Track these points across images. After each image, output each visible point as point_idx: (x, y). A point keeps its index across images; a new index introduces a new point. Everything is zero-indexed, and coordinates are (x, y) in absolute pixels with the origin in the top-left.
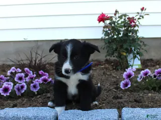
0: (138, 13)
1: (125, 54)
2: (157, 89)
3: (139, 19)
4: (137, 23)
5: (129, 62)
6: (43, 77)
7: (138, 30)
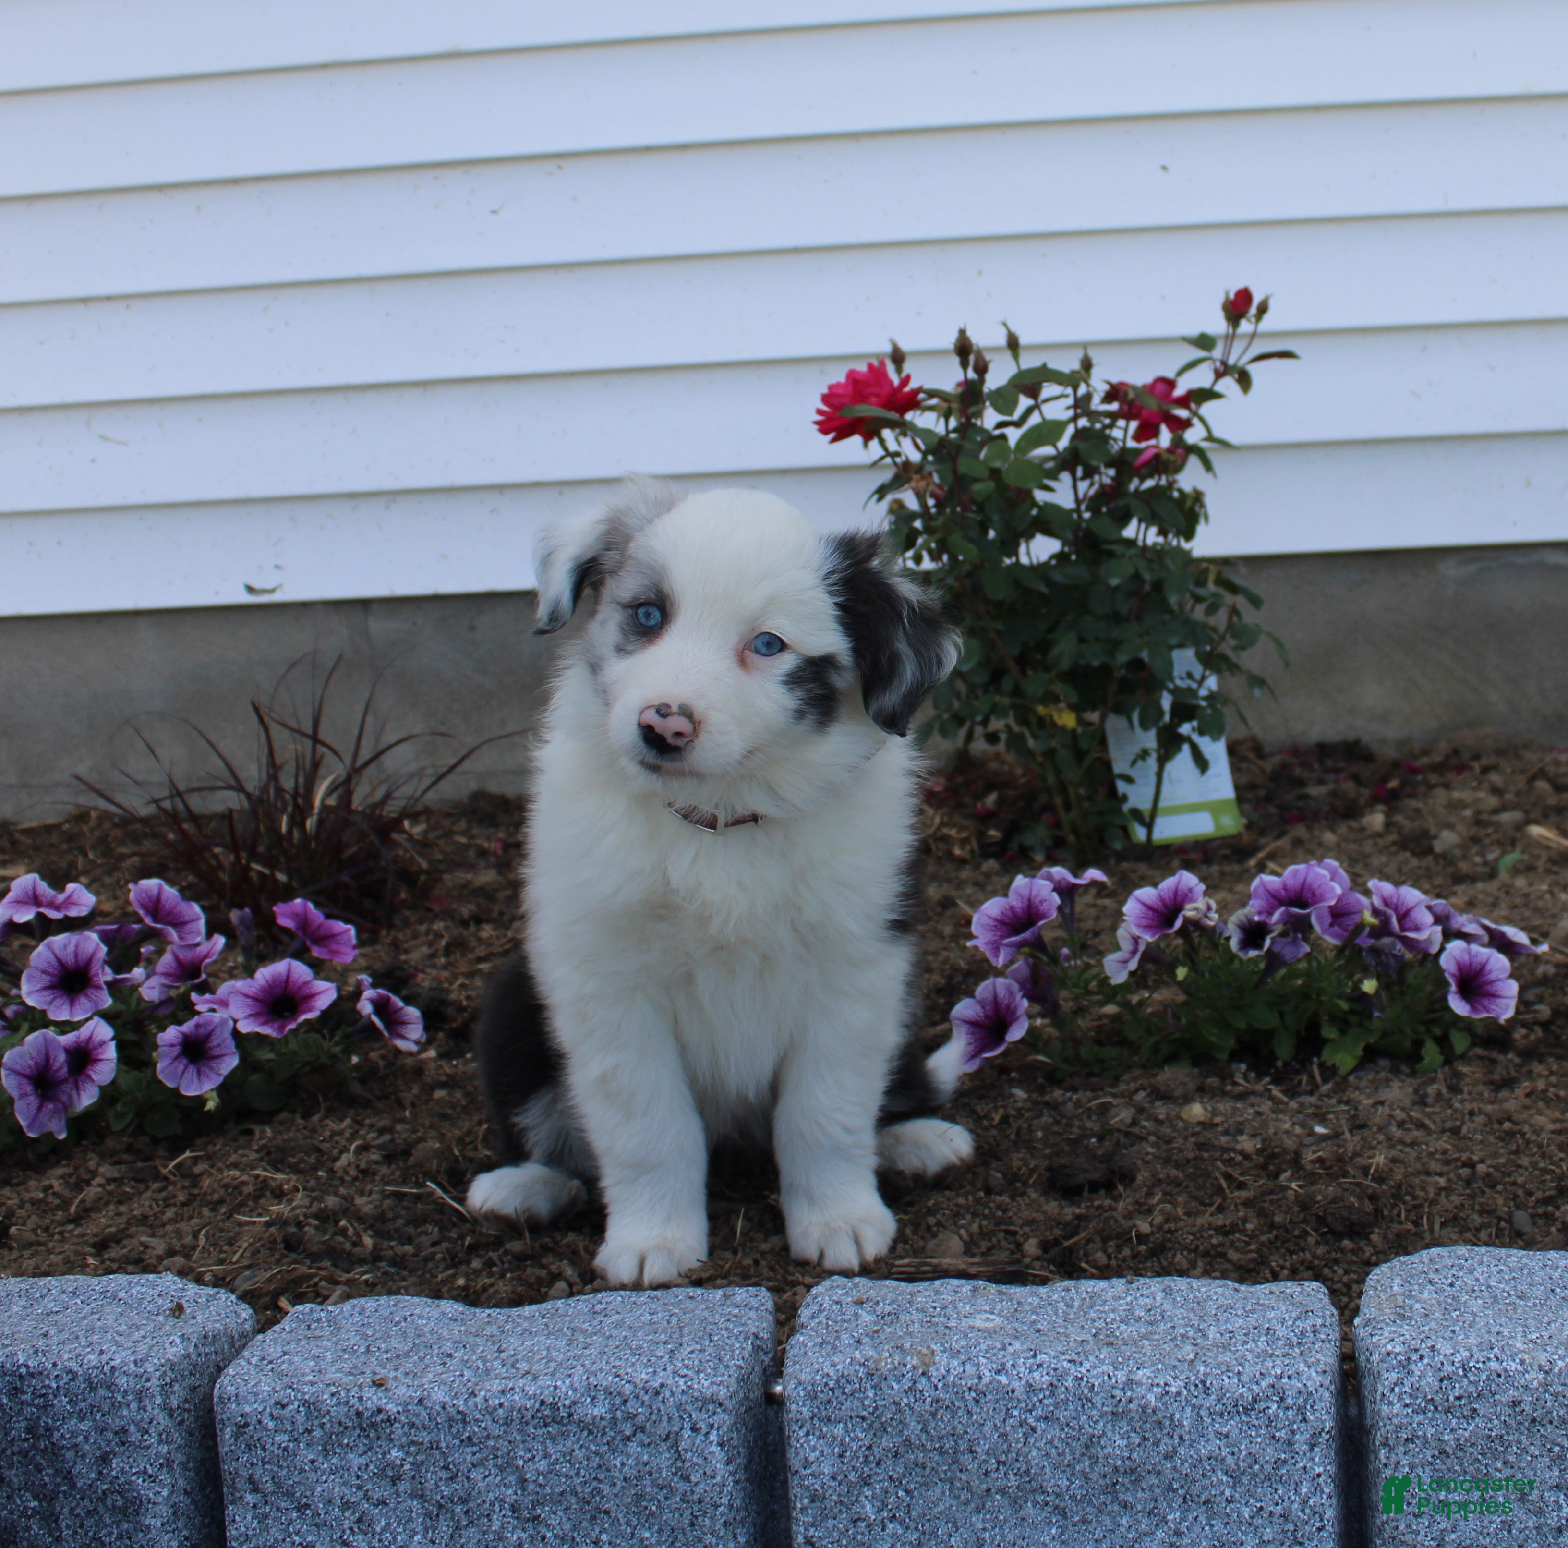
0: (1204, 342)
1: (1068, 720)
2: (1284, 1049)
3: (1206, 395)
4: (1193, 435)
5: (1122, 787)
6: (265, 973)
7: (1198, 497)
